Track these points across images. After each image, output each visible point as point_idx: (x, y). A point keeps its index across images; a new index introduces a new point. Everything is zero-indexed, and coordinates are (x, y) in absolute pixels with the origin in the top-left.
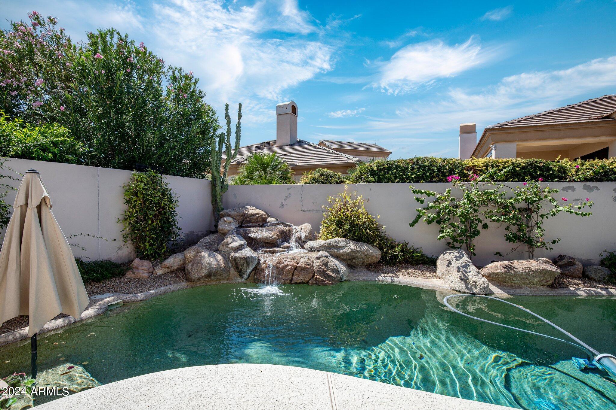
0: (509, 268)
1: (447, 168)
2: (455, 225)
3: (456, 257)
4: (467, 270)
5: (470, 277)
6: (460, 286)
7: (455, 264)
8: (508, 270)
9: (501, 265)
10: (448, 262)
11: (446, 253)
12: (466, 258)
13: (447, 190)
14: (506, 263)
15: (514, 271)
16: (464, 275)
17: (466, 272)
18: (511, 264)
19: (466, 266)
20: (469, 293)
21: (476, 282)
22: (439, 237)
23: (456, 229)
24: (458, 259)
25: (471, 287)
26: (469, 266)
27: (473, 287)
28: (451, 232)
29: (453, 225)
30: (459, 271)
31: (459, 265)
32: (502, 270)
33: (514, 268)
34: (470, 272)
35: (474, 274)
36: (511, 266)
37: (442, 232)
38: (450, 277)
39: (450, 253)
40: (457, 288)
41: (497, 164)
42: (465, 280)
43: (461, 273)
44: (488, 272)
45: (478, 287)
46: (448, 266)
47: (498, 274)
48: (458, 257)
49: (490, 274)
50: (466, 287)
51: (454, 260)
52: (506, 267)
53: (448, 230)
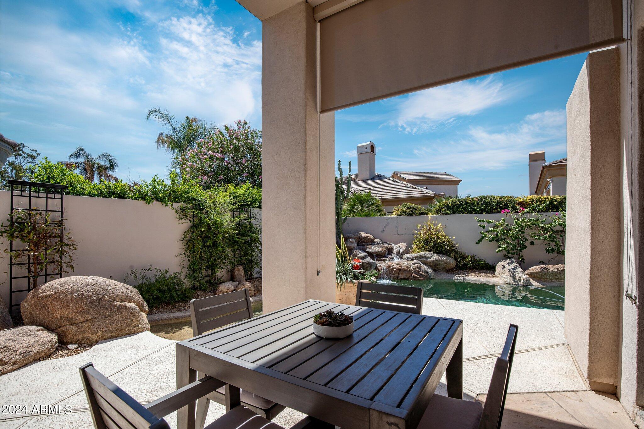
0: (544, 269)
1: (503, 203)
2: (508, 242)
3: (509, 263)
4: (515, 271)
5: (516, 275)
6: (510, 280)
7: (507, 267)
8: (543, 270)
9: (539, 268)
10: (503, 266)
11: (502, 261)
12: (515, 264)
13: (502, 219)
14: (543, 266)
15: (547, 271)
16: (513, 274)
17: (514, 272)
18: (546, 267)
19: (515, 268)
20: (516, 285)
21: (521, 278)
22: (497, 251)
23: (509, 245)
24: (510, 264)
25: (517, 281)
26: (517, 268)
27: (518, 281)
28: (505, 247)
29: (507, 243)
30: (509, 272)
31: (510, 268)
32: (539, 270)
33: (547, 269)
34: (517, 272)
35: (519, 273)
36: (545, 267)
37: (500, 247)
38: (504, 275)
39: (504, 261)
40: (508, 282)
41: (540, 200)
42: (513, 277)
43: (511, 273)
44: (530, 272)
45: (522, 281)
46: (503, 269)
47: (536, 273)
48: (510, 263)
49: (531, 273)
50: (514, 281)
51: (507, 265)
52: (542, 268)
53: (503, 246)
